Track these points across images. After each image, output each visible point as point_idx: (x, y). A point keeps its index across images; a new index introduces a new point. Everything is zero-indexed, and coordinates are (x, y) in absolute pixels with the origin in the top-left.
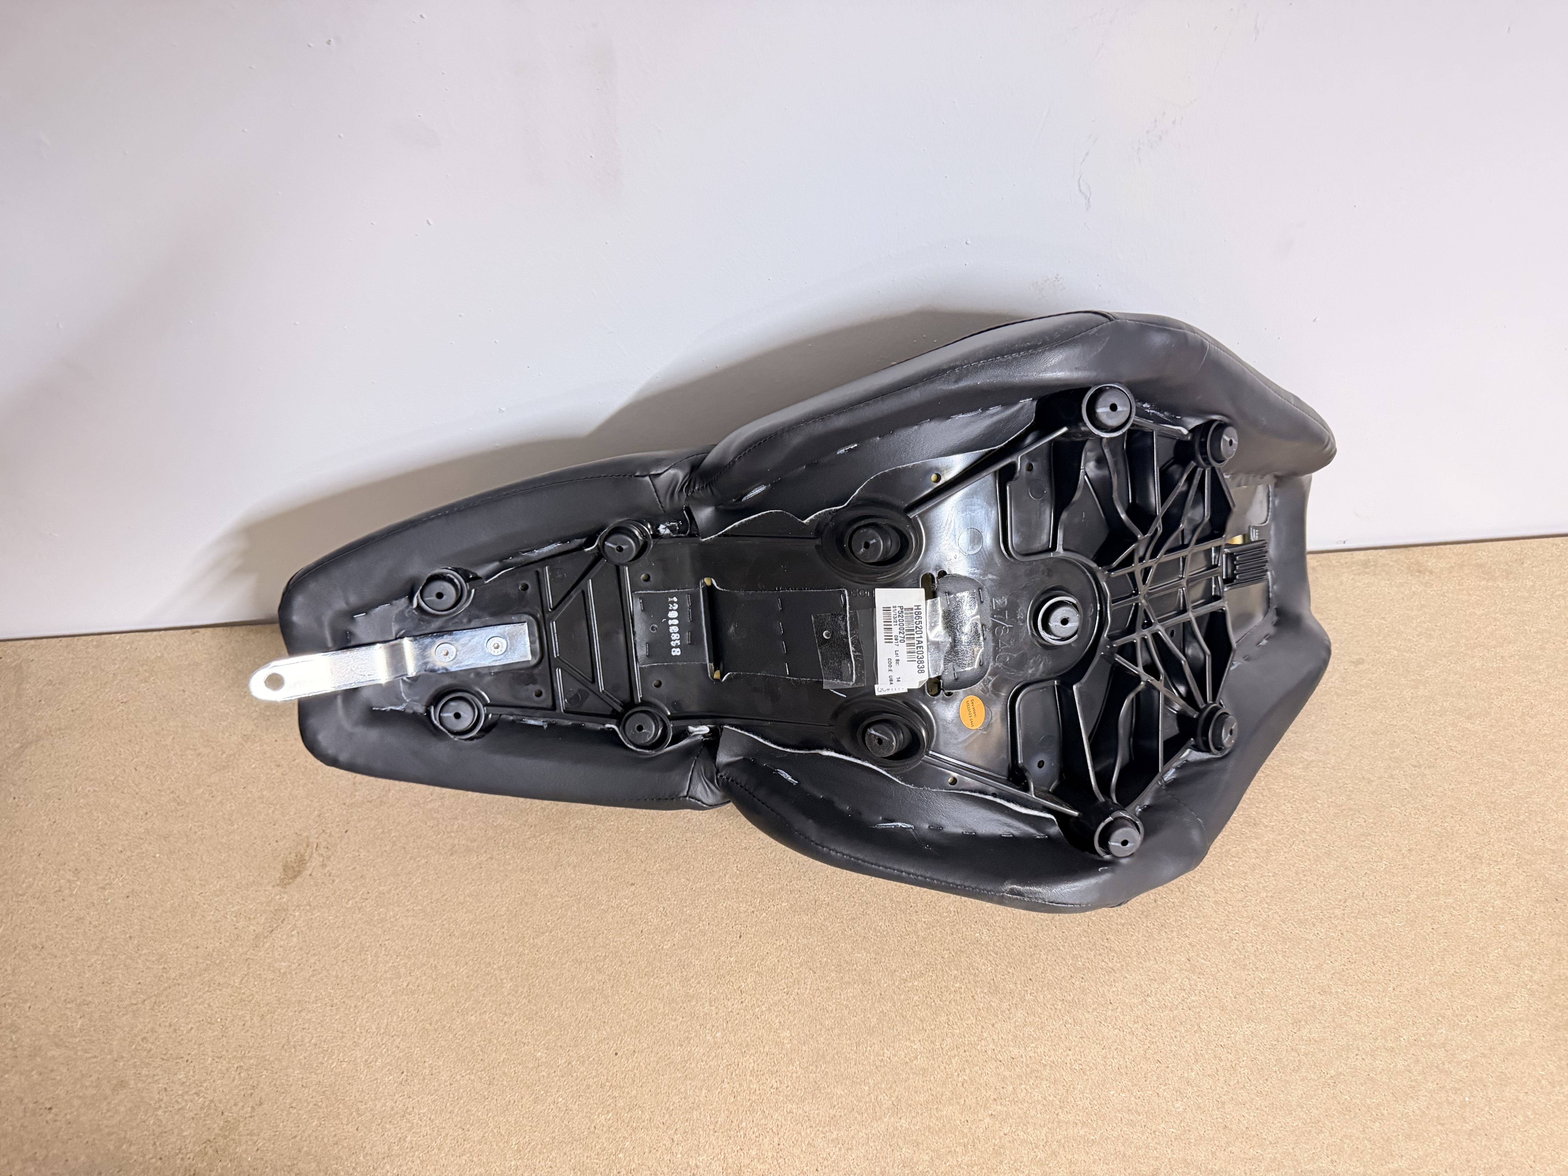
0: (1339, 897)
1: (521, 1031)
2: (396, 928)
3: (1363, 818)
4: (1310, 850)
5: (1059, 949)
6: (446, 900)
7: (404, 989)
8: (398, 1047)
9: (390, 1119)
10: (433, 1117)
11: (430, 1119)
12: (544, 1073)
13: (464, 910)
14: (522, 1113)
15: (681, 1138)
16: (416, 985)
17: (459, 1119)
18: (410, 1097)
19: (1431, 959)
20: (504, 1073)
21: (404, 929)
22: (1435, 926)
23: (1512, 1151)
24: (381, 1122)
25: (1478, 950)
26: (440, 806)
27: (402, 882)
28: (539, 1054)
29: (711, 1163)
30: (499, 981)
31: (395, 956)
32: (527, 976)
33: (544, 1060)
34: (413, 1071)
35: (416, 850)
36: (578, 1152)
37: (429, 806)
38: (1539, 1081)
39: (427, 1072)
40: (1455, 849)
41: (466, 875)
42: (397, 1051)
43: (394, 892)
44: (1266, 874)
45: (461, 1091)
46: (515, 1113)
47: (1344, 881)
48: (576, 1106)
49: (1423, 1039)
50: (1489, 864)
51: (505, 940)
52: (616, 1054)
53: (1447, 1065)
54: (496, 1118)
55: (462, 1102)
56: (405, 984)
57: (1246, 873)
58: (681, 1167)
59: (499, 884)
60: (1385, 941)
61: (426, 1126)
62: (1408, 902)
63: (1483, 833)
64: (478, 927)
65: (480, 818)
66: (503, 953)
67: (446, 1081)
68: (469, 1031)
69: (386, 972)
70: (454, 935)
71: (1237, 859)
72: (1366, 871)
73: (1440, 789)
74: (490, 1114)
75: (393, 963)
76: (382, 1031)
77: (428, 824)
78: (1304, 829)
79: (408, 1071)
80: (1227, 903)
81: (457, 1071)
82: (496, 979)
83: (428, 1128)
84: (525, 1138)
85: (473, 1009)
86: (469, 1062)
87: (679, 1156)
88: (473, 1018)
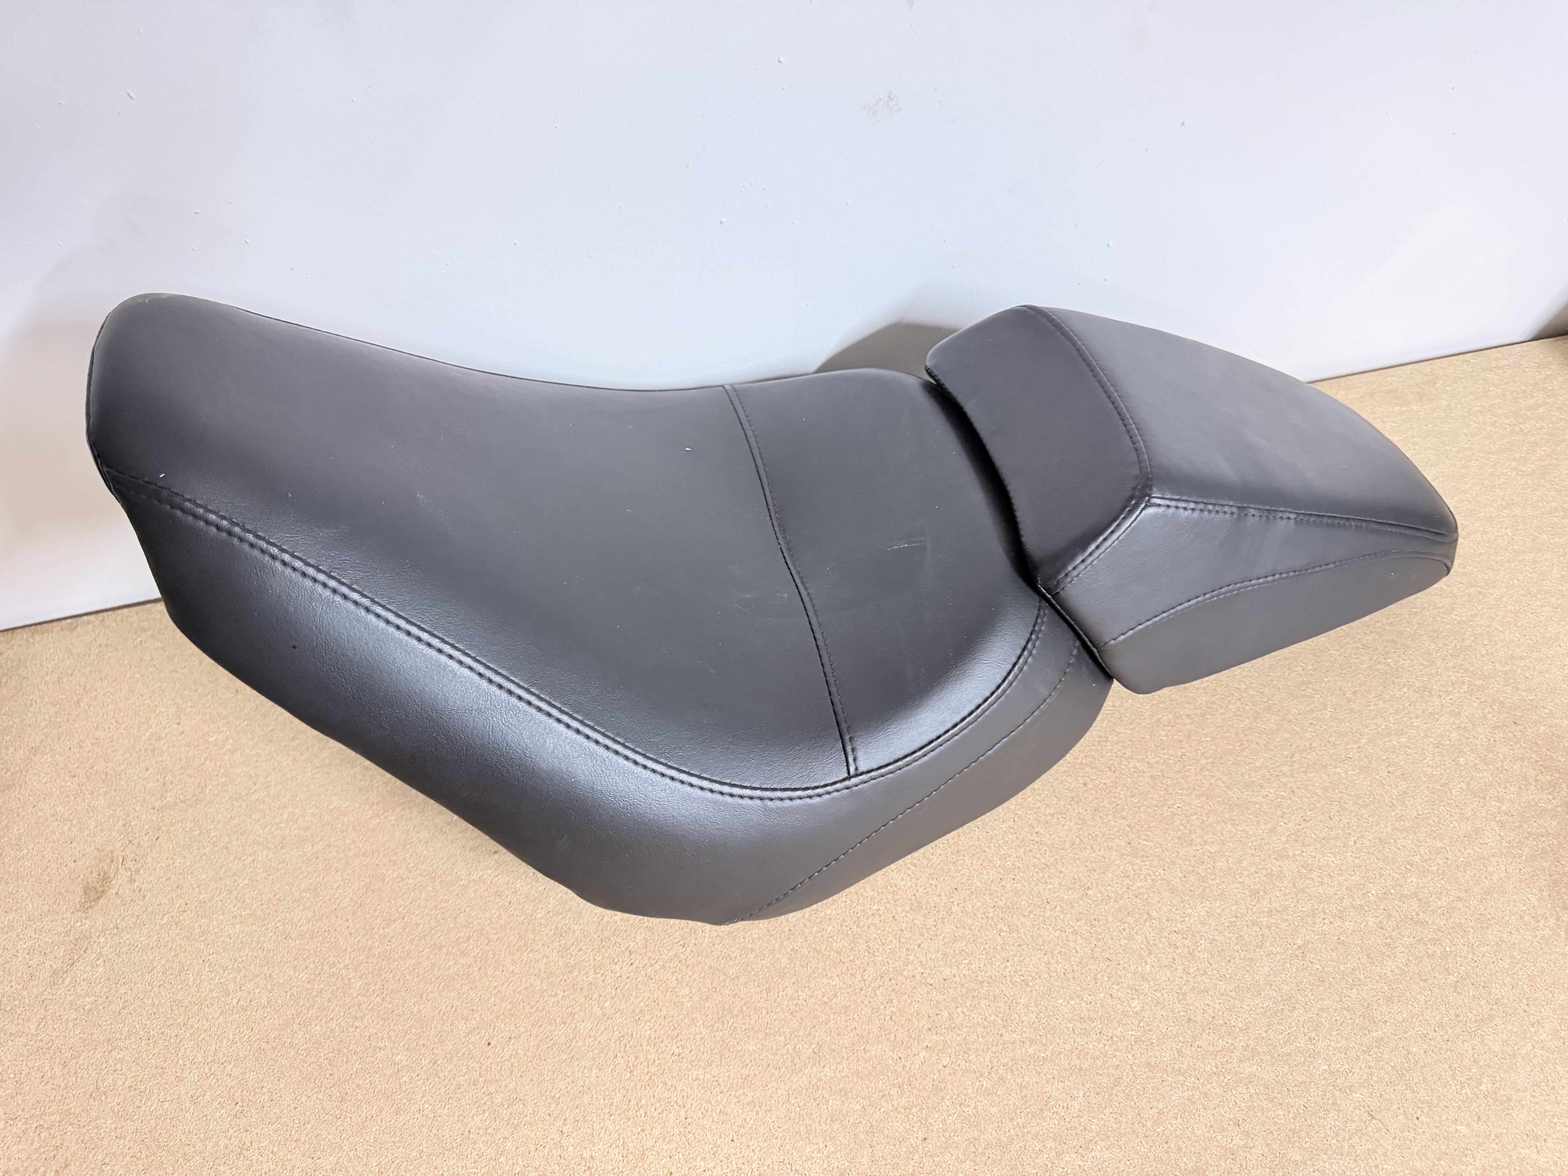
0: (1285, 753)
1: (376, 1034)
2: (221, 939)
3: (1301, 666)
4: (1247, 708)
5: (985, 851)
6: (278, 899)
7: (234, 1007)
8: (230, 1075)
9: (224, 1160)
10: (275, 1150)
11: (272, 1152)
12: (405, 1079)
13: (301, 908)
14: (382, 1129)
15: (571, 1129)
16: (249, 1000)
17: (307, 1146)
18: (247, 1131)
19: (1390, 804)
20: (358, 1086)
21: (230, 938)
22: (1390, 769)
23: (1503, 997)
24: (214, 1165)
25: (1439, 787)
26: (265, 796)
27: (226, 886)
28: (399, 1057)
29: (608, 1152)
30: (346, 982)
31: (222, 971)
32: (379, 971)
33: (404, 1063)
34: (249, 1101)
35: (241, 848)
36: (452, 1163)
37: (254, 797)
38: (1521, 917)
39: (267, 1098)
40: (1402, 684)
41: (300, 868)
42: (229, 1080)
43: (216, 899)
44: (1203, 739)
45: (308, 1114)
46: (374, 1129)
47: (1288, 735)
48: (446, 1111)
49: (1393, 891)
50: (1440, 696)
51: (351, 934)
52: (489, 1044)
53: (1422, 916)
54: (351, 1139)
55: (309, 1126)
56: (235, 1001)
57: (1181, 742)
58: (573, 1161)
59: (339, 873)
60: (1340, 792)
61: (267, 1161)
62: (1359, 747)
63: (1429, 664)
64: (318, 924)
65: (313, 803)
66: (349, 949)
67: (289, 1106)
68: (314, 1043)
69: (211, 991)
70: (291, 937)
71: (1169, 728)
72: (1311, 721)
73: (1379, 624)
74: (344, 1136)
75: (219, 980)
76: (210, 1059)
77: (253, 817)
78: (1238, 686)
79: (243, 1101)
80: (1164, 776)
81: (301, 1092)
82: (342, 979)
83: (271, 1163)
84: (387, 1156)
85: (317, 1017)
86: (315, 1080)
87: (571, 1149)
88: (318, 1027)
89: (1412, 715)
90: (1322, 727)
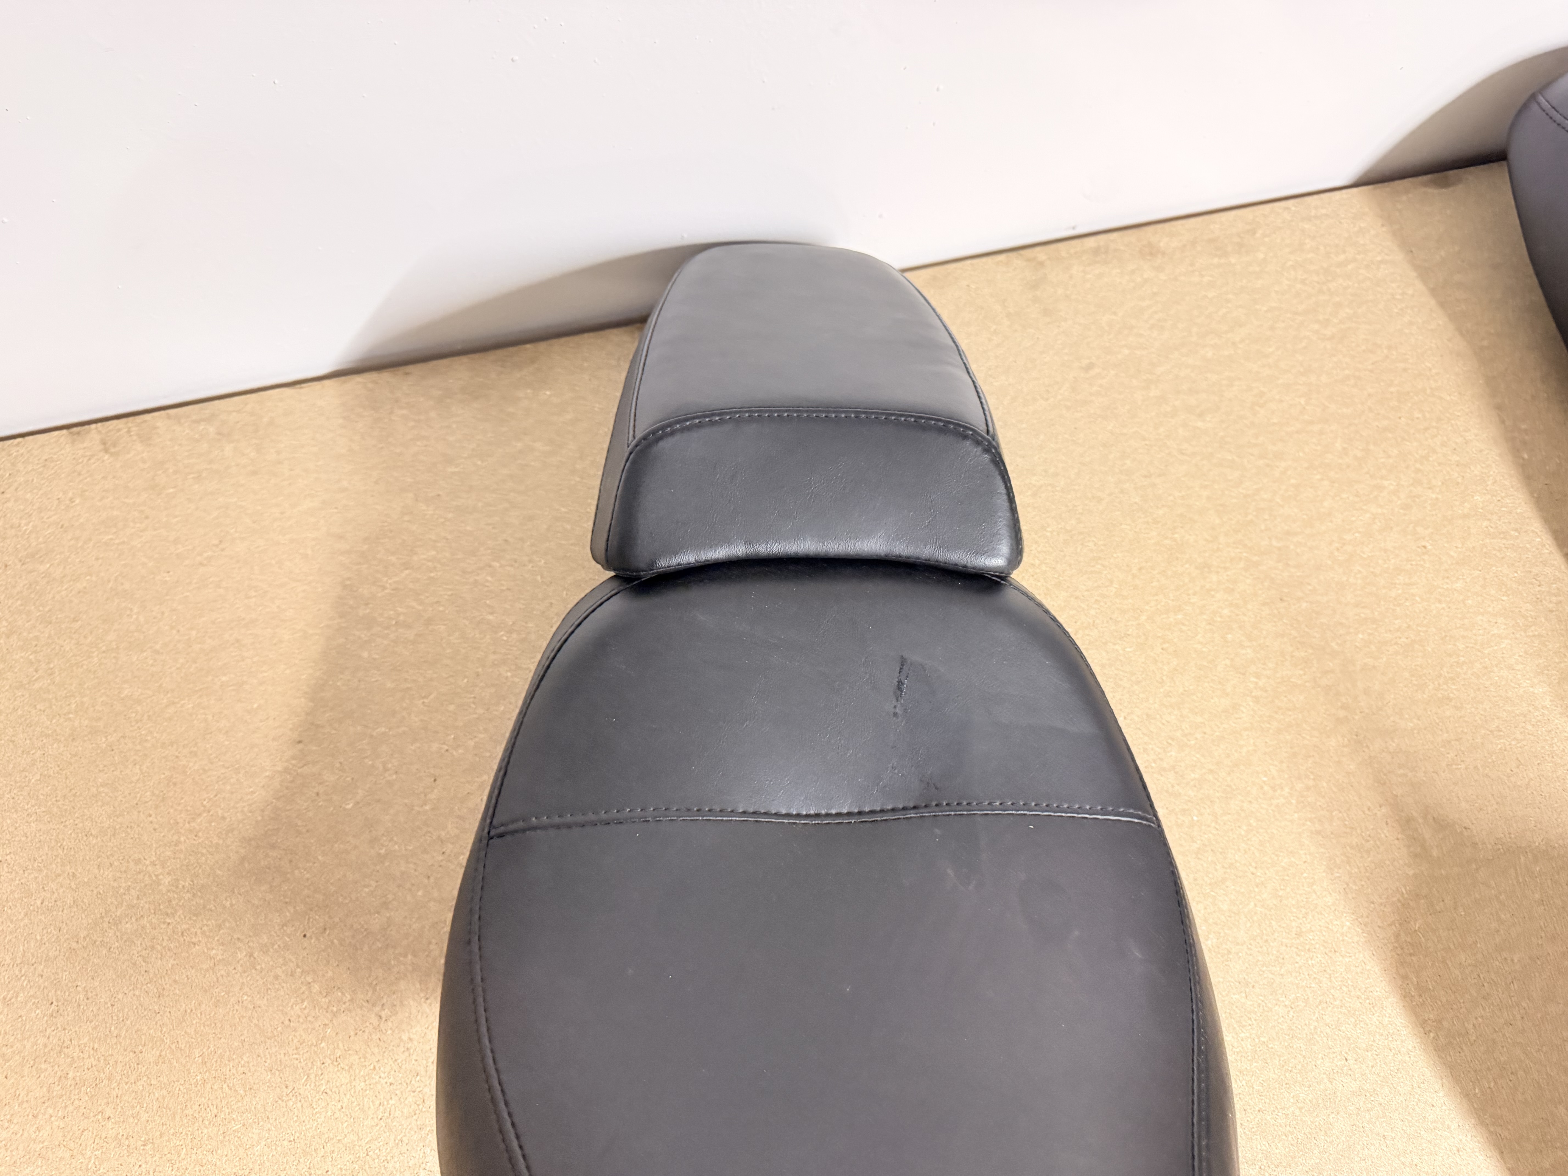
89: (1191, 592)
90: (1106, 604)
